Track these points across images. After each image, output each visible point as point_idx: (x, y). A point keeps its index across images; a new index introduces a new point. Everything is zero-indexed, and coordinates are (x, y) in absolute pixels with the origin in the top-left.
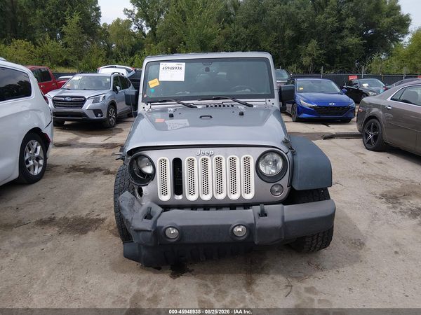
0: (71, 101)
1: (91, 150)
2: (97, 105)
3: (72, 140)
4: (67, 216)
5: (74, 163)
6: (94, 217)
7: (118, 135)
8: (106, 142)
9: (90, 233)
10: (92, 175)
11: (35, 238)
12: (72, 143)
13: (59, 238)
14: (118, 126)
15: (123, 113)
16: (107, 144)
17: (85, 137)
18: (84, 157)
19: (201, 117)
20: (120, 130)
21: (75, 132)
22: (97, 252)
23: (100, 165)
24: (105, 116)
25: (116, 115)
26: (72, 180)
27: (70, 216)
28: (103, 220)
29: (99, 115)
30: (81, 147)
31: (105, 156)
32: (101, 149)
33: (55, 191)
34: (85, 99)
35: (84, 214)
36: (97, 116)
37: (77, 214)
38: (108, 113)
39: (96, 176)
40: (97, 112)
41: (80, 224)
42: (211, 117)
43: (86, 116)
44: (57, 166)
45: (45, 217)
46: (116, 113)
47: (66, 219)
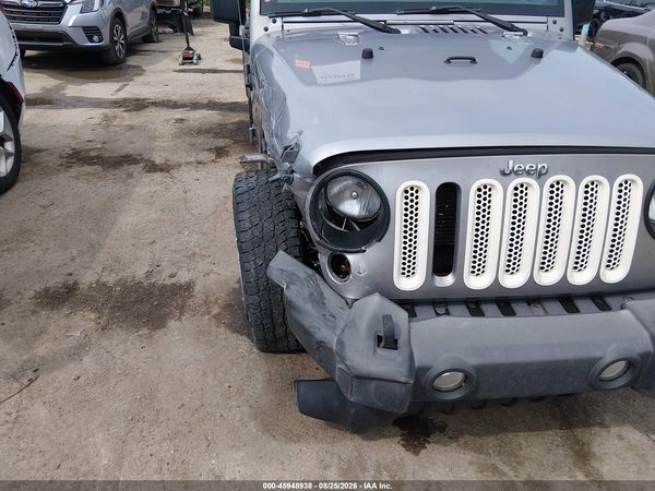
0: (36, 8)
1: (98, 113)
2: (90, 18)
3: (51, 90)
4: (104, 280)
5: (74, 144)
6: (163, 279)
7: (139, 79)
8: (122, 95)
9: (172, 324)
10: (120, 172)
11: (49, 345)
12: (54, 96)
13: (105, 343)
14: (133, 61)
15: (135, 34)
16: (125, 100)
17: (74, 83)
18: (89, 131)
19: (448, 61)
20: (139, 71)
21: (52, 72)
22: (210, 380)
23: (130, 150)
24: (106, 42)
25: (125, 38)
26: (82, 186)
27: (110, 279)
28: (189, 287)
29: (95, 38)
30: (74, 107)
31: (131, 128)
32: (118, 111)
33: (56, 213)
34: (65, 4)
35: (140, 271)
36: (92, 41)
37: (127, 274)
38: (112, 35)
39: (130, 176)
40: (91, 31)
41: (139, 301)
42: (473, 60)
43: (69, 39)
44: (39, 151)
45: (54, 282)
46: (125, 35)
47: (101, 286)
